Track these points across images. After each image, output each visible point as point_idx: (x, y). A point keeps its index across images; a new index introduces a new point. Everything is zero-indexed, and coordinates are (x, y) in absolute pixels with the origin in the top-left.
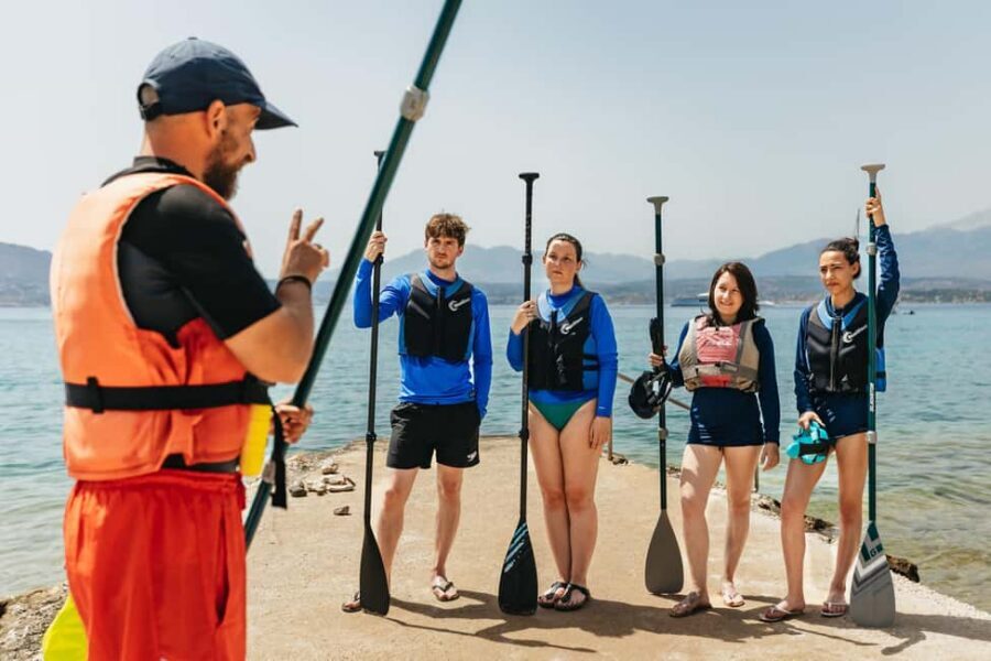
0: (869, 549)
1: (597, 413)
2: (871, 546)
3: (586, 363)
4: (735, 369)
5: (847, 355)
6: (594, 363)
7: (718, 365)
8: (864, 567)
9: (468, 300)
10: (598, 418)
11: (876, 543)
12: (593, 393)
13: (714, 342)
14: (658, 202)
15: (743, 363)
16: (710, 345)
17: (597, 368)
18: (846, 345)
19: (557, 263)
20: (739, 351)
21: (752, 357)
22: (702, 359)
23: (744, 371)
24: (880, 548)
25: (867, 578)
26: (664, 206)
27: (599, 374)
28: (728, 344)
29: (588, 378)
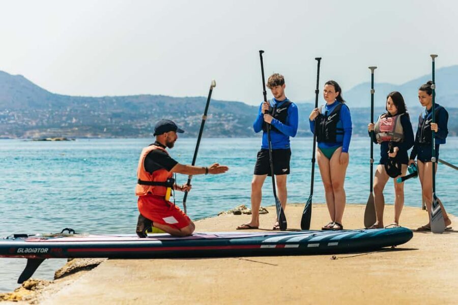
0: (435, 203)
1: (343, 151)
2: (435, 202)
3: (338, 131)
4: (393, 134)
5: (426, 128)
6: (341, 132)
7: (386, 132)
8: (434, 210)
9: (286, 108)
10: (343, 153)
11: (437, 201)
12: (340, 144)
13: (386, 124)
14: (373, 69)
15: (396, 132)
16: (384, 125)
17: (343, 134)
18: (426, 125)
19: (326, 93)
20: (395, 126)
21: (400, 129)
22: (381, 131)
23: (397, 135)
24: (438, 203)
25: (435, 215)
26: (375, 70)
27: (343, 137)
28: (390, 124)
29: (338, 137)
